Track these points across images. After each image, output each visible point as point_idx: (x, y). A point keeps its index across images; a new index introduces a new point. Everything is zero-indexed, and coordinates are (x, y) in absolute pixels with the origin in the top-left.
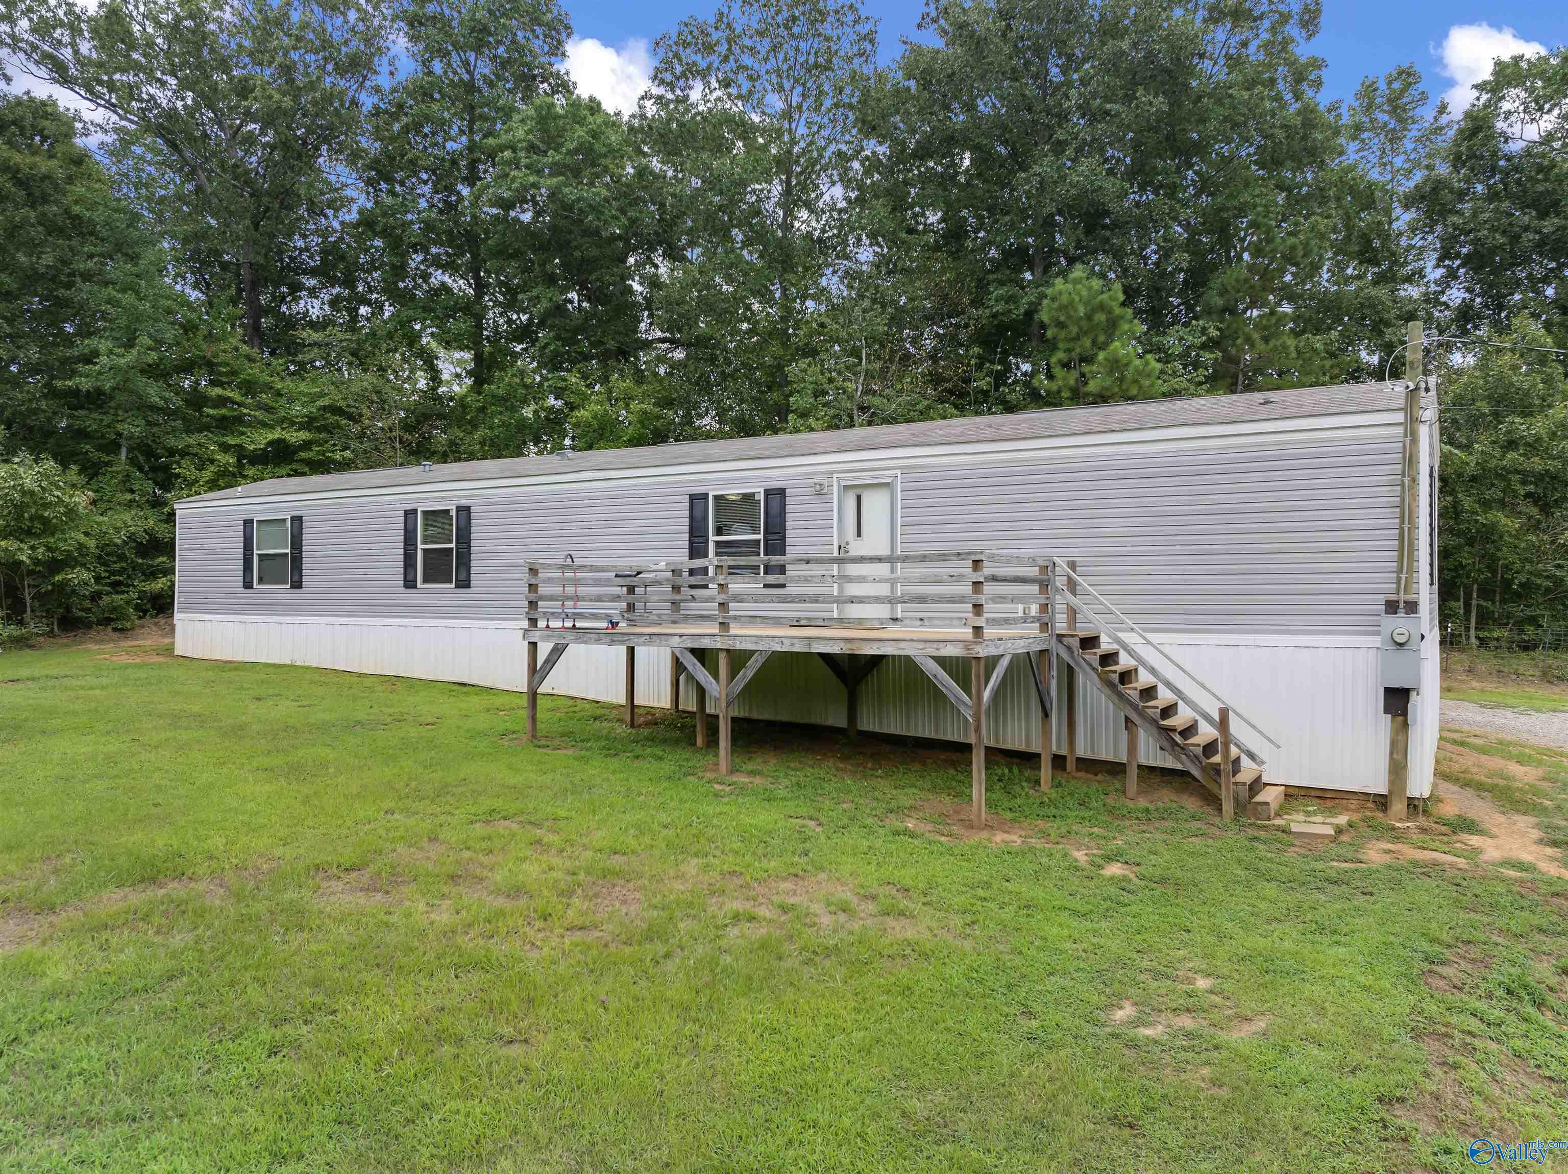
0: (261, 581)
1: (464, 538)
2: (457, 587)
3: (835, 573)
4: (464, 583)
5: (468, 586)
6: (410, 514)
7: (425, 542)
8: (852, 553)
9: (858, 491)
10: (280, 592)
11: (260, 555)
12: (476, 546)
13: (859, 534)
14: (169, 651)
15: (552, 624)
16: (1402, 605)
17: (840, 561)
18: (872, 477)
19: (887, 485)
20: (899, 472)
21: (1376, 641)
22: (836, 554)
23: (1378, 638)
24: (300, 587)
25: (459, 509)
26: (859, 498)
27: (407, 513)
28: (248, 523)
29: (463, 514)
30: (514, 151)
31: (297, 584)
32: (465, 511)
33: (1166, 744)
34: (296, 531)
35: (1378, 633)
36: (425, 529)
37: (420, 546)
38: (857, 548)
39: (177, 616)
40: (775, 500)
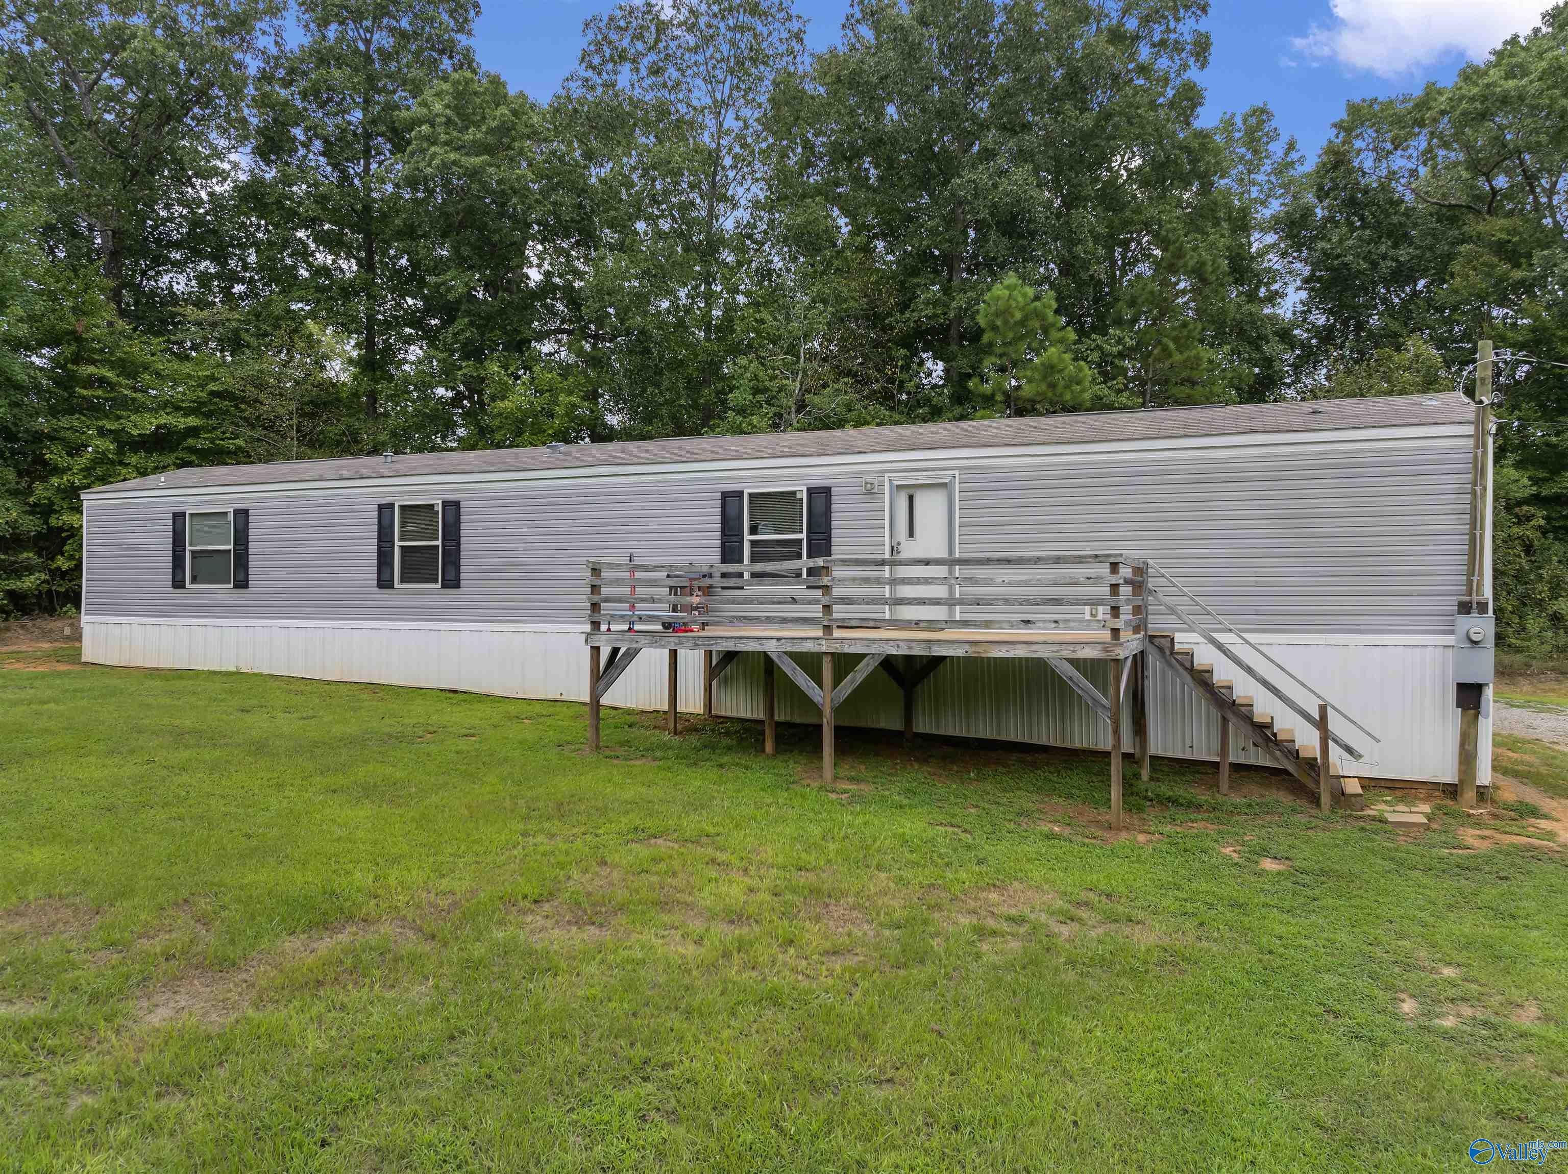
0: (194, 580)
1: (452, 533)
2: (443, 586)
3: (887, 575)
4: (452, 582)
5: (458, 586)
6: (385, 509)
7: (401, 539)
8: (905, 555)
9: (911, 491)
10: (223, 592)
11: (193, 552)
12: (466, 543)
13: (911, 534)
14: (75, 657)
15: (614, 627)
16: (1475, 606)
17: (893, 563)
18: (928, 477)
19: (944, 485)
20: (957, 473)
21: (1450, 640)
22: (887, 556)
23: (1452, 637)
24: (246, 586)
25: (445, 504)
26: (911, 498)
27: (381, 507)
28: (178, 517)
29: (451, 510)
30: (433, 126)
31: (242, 584)
32: (453, 507)
33: (1260, 740)
34: (241, 526)
35: (1452, 632)
36: (403, 525)
37: (397, 543)
38: (909, 550)
39: (84, 618)
40: (820, 500)
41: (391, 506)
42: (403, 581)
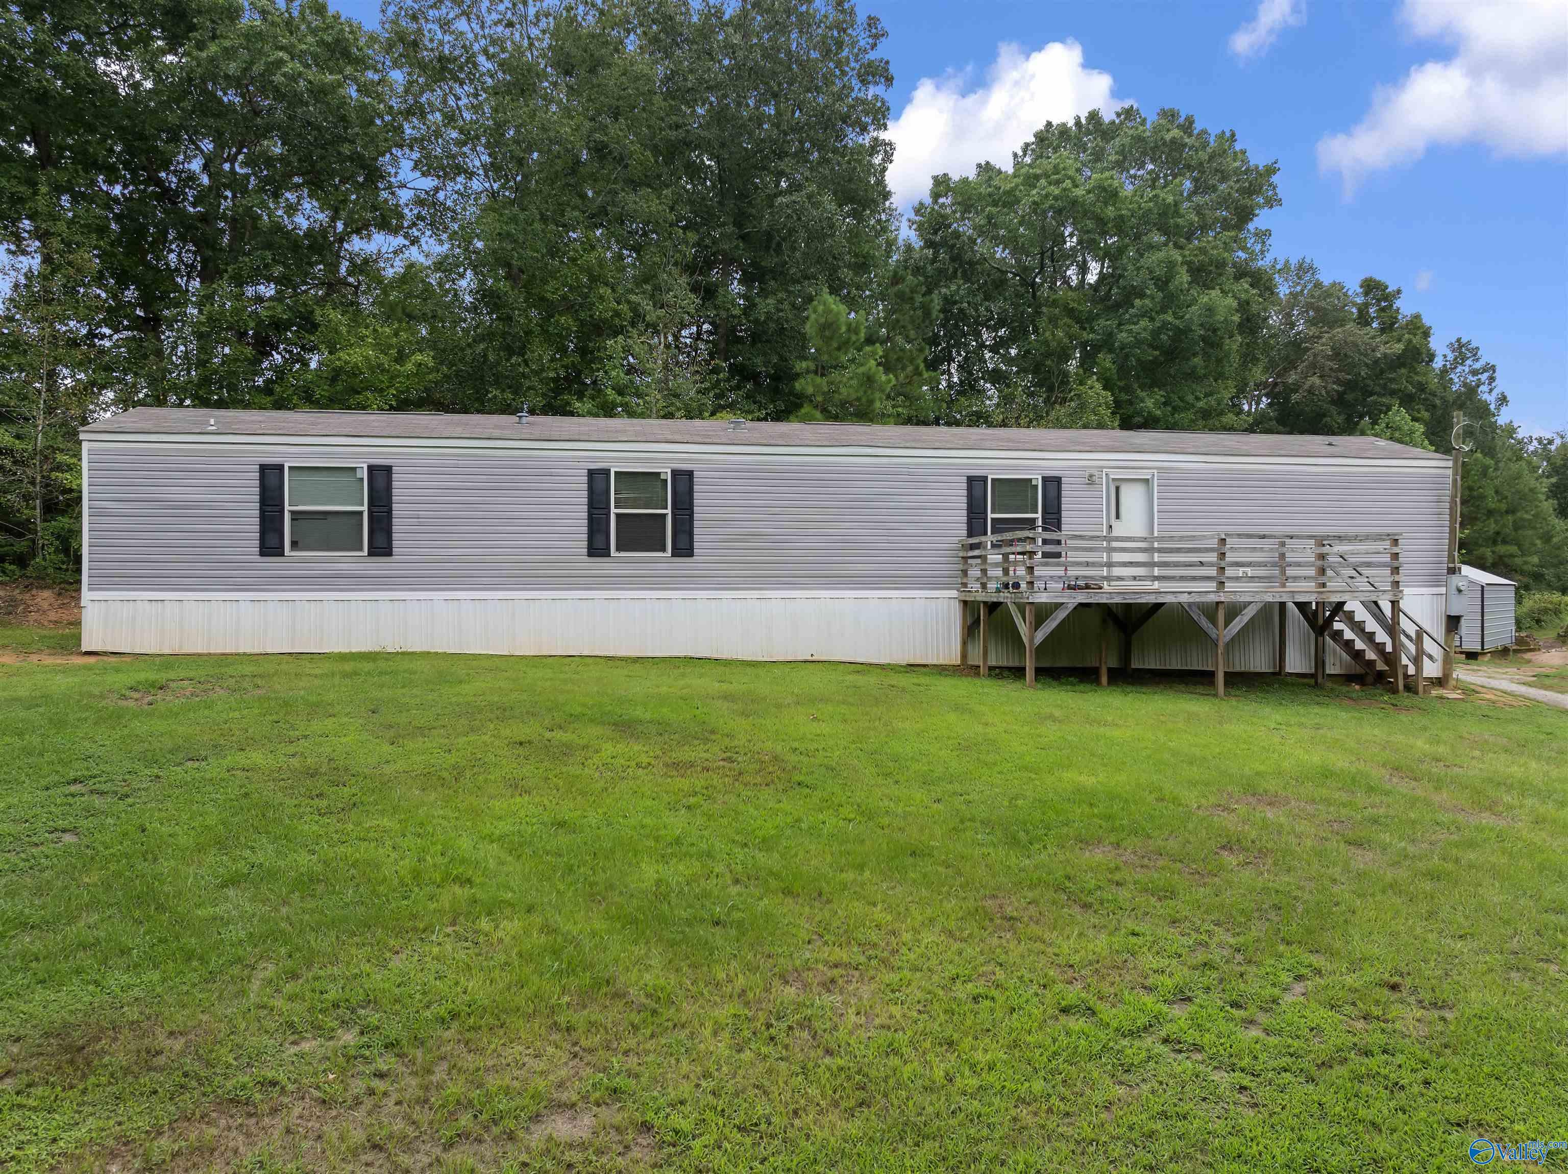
0: (295, 545)
1: (684, 502)
2: (673, 555)
4: (685, 550)
5: (691, 555)
6: (598, 475)
7: (617, 506)
8: (1115, 533)
9: (1117, 484)
10: (350, 560)
11: (292, 513)
12: (700, 513)
13: (1118, 517)
14: (69, 644)
16: (1457, 570)
18: (1128, 474)
19: (1145, 481)
20: (1156, 472)
21: (1438, 590)
23: (1442, 589)
24: (390, 554)
25: (675, 473)
26: (1117, 489)
27: (593, 473)
28: (270, 470)
31: (383, 550)
34: (379, 484)
35: (1442, 586)
36: (620, 491)
37: (613, 511)
38: (1117, 528)
39: (86, 595)
40: (1052, 487)
41: (607, 472)
42: (618, 549)
